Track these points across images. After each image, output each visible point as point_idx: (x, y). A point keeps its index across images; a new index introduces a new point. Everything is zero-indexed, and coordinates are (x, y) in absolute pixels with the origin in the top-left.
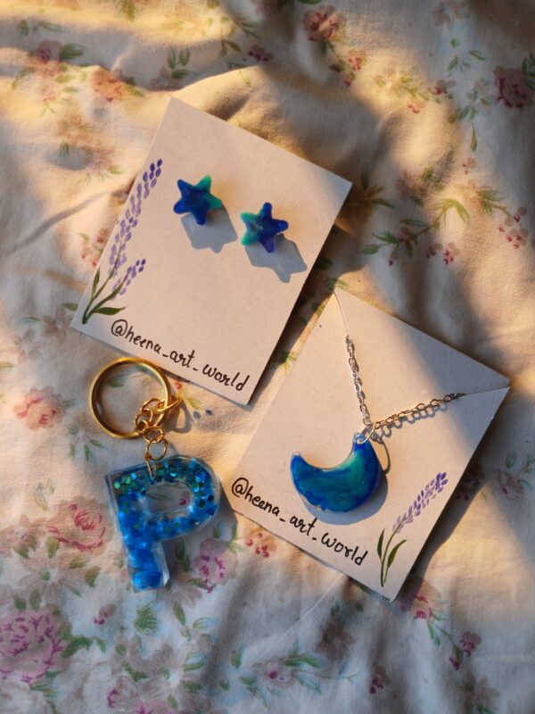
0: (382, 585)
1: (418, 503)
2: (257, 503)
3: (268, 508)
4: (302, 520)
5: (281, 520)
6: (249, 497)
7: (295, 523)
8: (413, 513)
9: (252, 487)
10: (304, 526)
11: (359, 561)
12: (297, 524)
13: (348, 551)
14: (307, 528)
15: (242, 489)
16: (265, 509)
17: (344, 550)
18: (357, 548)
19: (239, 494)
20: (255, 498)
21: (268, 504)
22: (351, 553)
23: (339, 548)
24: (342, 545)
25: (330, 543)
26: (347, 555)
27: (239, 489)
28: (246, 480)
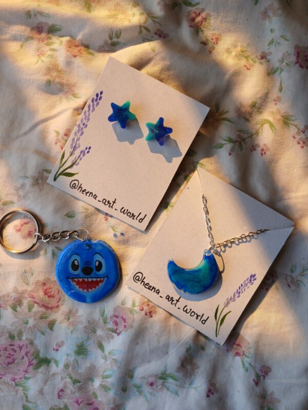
0: (216, 336)
1: (239, 291)
2: (147, 287)
3: (153, 290)
4: (172, 298)
5: (161, 297)
6: (143, 283)
7: (168, 299)
8: (236, 297)
9: (145, 278)
10: (173, 301)
11: (204, 322)
12: (170, 299)
13: (198, 316)
14: (175, 302)
15: (139, 278)
16: (151, 290)
17: (196, 316)
18: (203, 315)
19: (137, 281)
20: (146, 284)
21: (153, 288)
22: (199, 318)
23: (193, 314)
24: (195, 313)
25: (188, 312)
26: (197, 318)
27: (137, 278)
28: (141, 273)
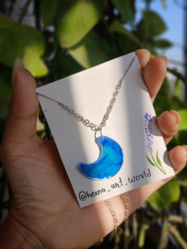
0: (166, 174)
1: (148, 134)
2: (95, 195)
3: (100, 192)
4: (116, 183)
5: (108, 191)
6: (89, 196)
7: (114, 187)
8: (150, 139)
9: (87, 192)
10: (118, 185)
11: (149, 175)
12: (115, 186)
13: (142, 176)
14: (120, 184)
15: (84, 196)
16: (99, 193)
18: (144, 172)
19: (85, 199)
20: (92, 194)
21: (98, 191)
22: (144, 176)
23: (138, 178)
24: (138, 176)
25: (133, 180)
26: (143, 177)
27: (83, 197)
28: (82, 192)
